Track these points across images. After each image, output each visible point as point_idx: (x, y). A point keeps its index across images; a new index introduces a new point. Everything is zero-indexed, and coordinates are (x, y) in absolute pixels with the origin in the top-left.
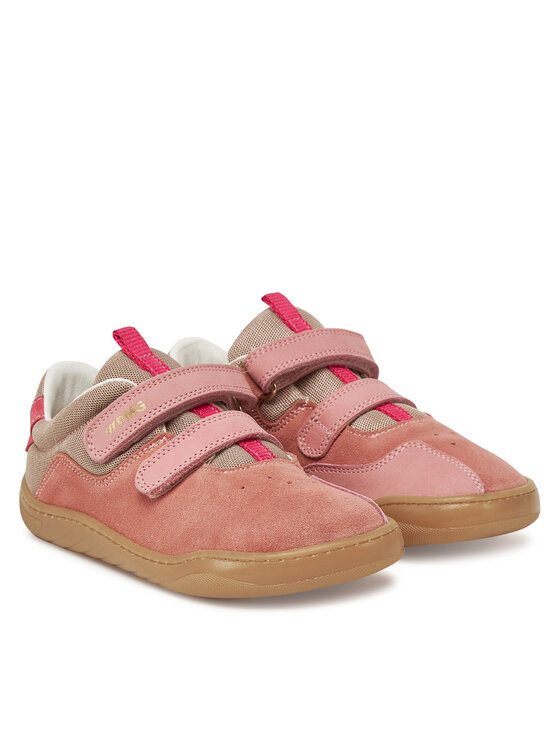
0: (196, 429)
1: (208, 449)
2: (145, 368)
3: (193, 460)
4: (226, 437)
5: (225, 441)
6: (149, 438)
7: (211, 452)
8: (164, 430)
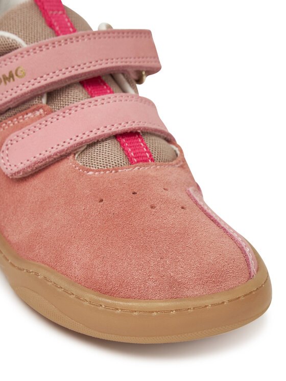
0: (73, 112)
1: (79, 140)
2: (51, 25)
3: (60, 148)
4: (102, 128)
5: (99, 133)
6: (26, 106)
7: (81, 143)
8: (44, 100)
